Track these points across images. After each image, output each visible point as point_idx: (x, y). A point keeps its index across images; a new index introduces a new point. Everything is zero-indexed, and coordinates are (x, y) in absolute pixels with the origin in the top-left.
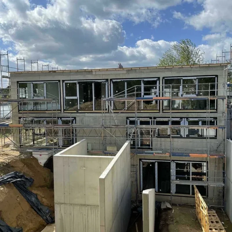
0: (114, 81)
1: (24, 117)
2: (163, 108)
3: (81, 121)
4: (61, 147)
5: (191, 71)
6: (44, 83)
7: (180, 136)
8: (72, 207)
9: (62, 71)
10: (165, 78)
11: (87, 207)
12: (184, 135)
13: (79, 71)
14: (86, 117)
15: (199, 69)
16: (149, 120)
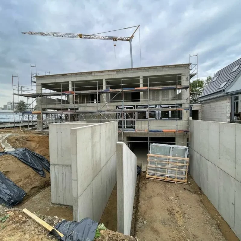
8: (64, 168)
9: (71, 74)
15: (168, 69)
16: (133, 107)
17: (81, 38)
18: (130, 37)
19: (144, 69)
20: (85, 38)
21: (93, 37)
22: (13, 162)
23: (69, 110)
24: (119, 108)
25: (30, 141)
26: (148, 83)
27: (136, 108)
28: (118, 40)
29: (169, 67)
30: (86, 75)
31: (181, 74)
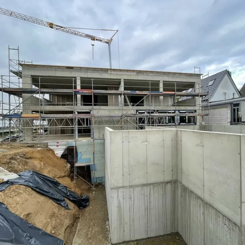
7: (174, 124)
8: (133, 190)
11: (149, 186)
12: (177, 123)
14: (102, 109)
15: (185, 76)
16: (154, 112)
17: (52, 27)
18: (108, 40)
19: (164, 74)
20: (57, 29)
21: (68, 30)
22: (28, 195)
23: (76, 113)
24: (139, 113)
25: (31, 158)
26: (176, 88)
27: (157, 113)
28: (97, 40)
29: (186, 74)
30: (100, 72)
31: (194, 83)
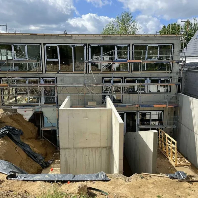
0: (92, 45)
1: (9, 77)
2: (132, 70)
3: (62, 81)
4: (43, 103)
5: (155, 39)
6: (25, 45)
7: (144, 92)
8: (76, 151)
9: (43, 35)
10: (134, 45)
11: (88, 149)
12: (147, 91)
13: (59, 35)
14: (66, 77)
15: (160, 38)
